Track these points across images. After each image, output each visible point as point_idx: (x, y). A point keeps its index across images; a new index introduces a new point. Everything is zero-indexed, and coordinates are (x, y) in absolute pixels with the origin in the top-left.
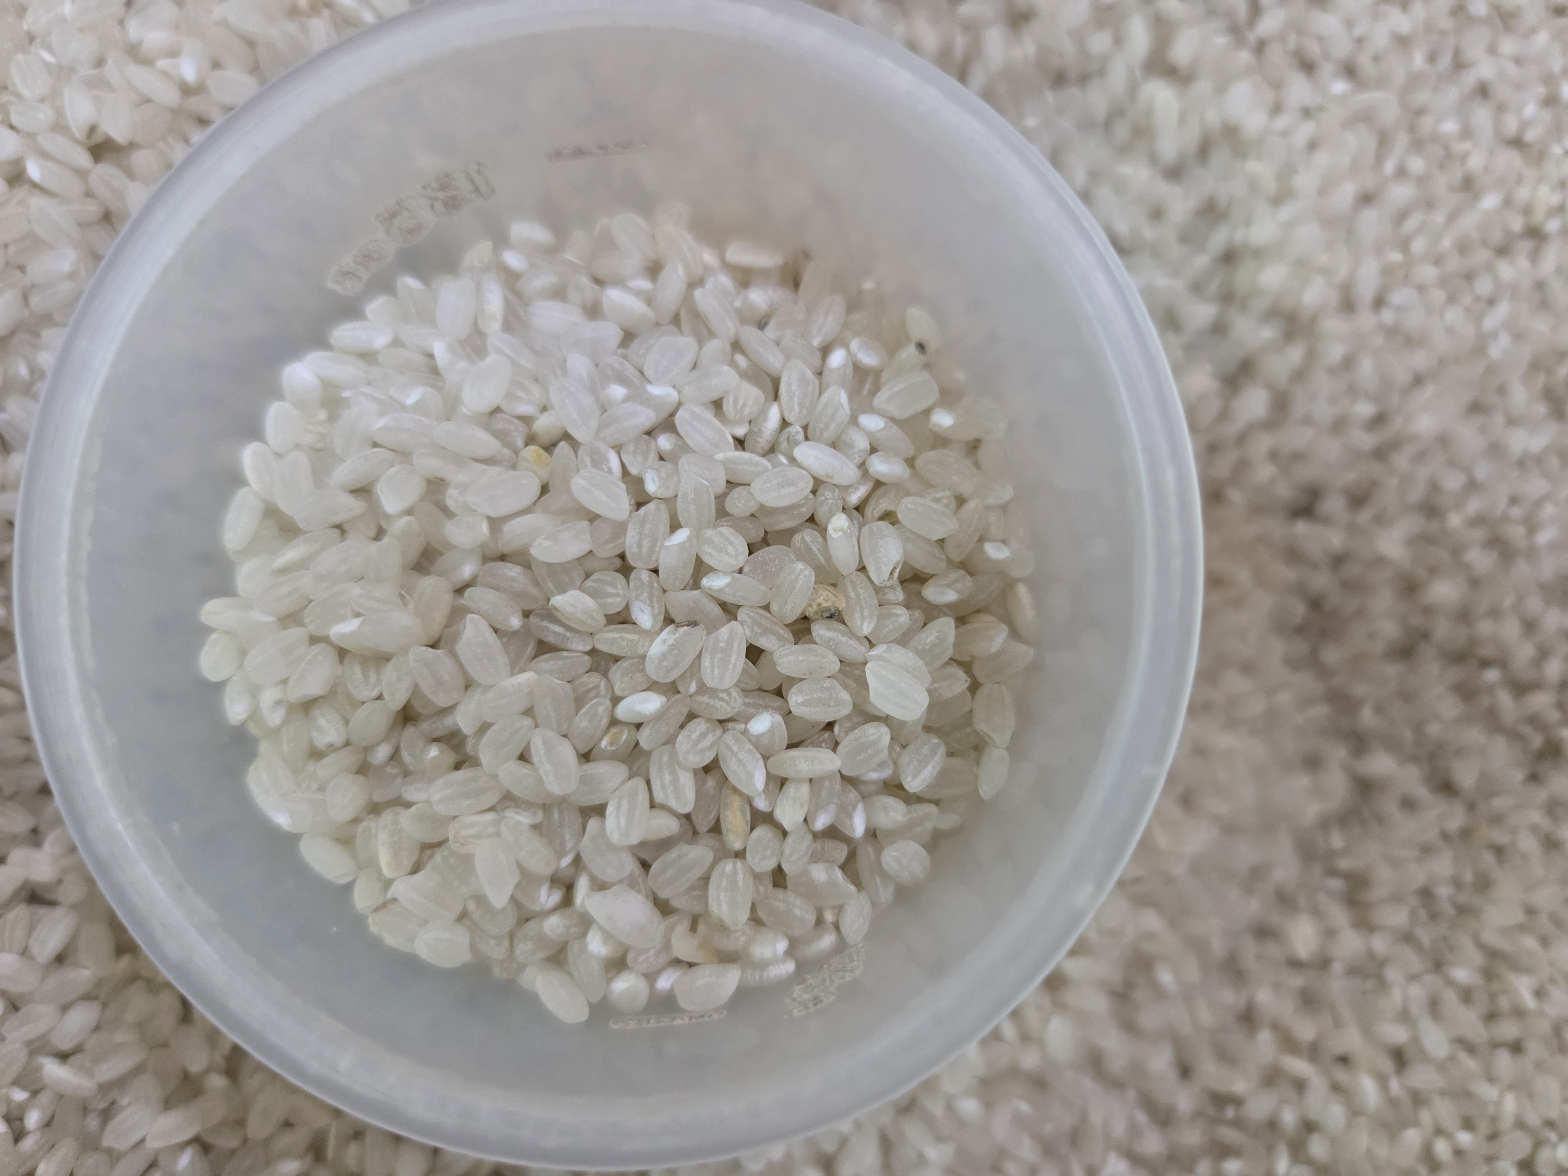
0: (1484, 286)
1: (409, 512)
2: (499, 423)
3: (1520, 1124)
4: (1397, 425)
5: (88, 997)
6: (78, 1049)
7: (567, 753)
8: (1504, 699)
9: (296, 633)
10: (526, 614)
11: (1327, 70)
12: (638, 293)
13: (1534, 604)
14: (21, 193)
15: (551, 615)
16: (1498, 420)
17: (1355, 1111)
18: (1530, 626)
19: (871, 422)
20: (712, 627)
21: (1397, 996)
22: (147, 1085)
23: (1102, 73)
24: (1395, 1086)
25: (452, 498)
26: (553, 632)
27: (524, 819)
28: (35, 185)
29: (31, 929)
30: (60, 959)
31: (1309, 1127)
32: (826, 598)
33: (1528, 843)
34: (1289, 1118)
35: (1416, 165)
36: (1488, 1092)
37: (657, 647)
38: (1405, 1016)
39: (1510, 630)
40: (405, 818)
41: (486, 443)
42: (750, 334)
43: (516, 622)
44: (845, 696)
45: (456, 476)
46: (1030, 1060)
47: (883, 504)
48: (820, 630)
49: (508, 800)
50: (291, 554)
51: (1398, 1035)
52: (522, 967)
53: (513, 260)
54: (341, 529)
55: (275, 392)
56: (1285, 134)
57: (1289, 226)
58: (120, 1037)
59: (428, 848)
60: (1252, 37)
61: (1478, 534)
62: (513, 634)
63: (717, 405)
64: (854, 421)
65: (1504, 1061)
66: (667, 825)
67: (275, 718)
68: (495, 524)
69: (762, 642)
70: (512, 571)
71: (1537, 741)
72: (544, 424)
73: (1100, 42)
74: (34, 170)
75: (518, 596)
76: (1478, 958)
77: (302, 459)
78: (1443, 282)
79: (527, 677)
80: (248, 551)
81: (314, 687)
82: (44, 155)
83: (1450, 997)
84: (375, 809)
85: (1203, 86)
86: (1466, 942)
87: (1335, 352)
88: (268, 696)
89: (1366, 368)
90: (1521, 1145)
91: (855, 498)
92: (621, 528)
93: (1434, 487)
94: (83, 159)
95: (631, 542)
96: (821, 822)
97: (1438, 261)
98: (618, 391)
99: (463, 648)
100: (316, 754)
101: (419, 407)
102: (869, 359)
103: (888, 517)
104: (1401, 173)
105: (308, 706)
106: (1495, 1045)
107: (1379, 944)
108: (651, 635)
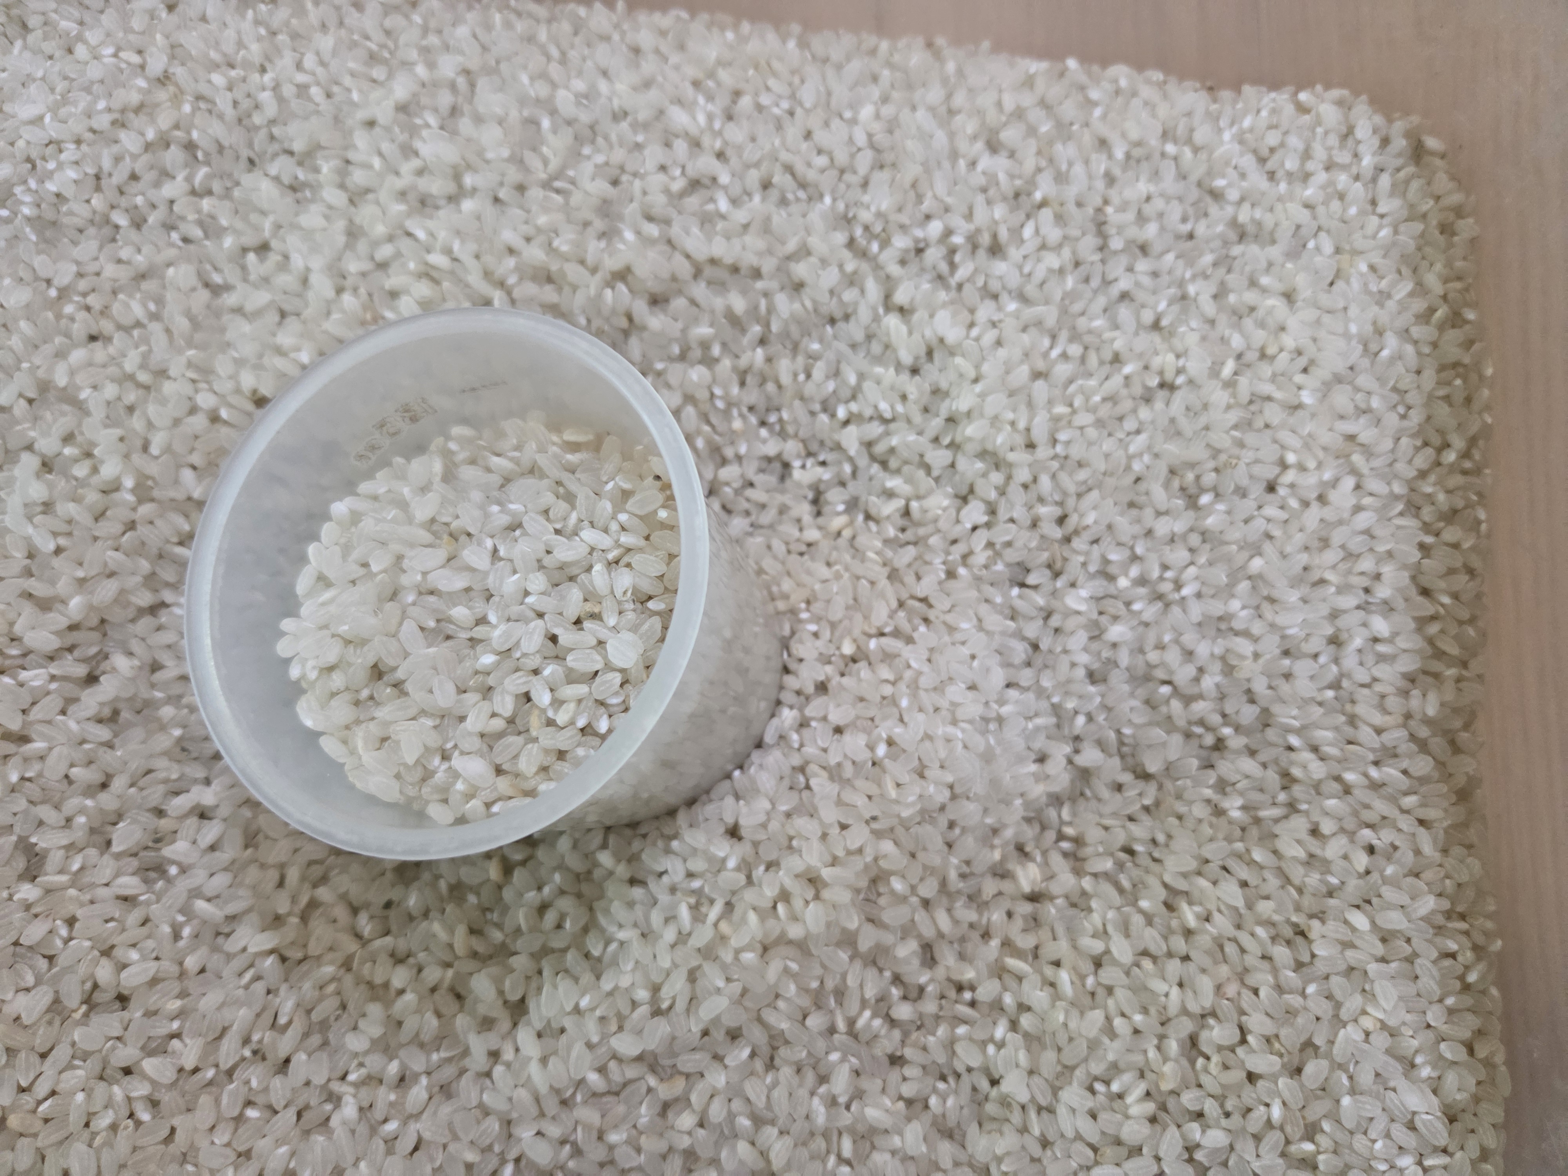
0: (1130, 425)
1: (385, 571)
2: (435, 527)
3: (1185, 1011)
4: (1073, 521)
5: (225, 869)
6: (218, 897)
7: (451, 688)
8: (1176, 705)
9: (326, 632)
10: (438, 621)
11: (1004, 297)
12: (512, 459)
13: (1189, 638)
14: (217, 426)
15: (449, 620)
16: (1148, 512)
17: (1056, 995)
18: (1189, 654)
19: (623, 517)
20: (527, 621)
21: (1096, 918)
22: (254, 917)
23: (855, 312)
24: (1090, 981)
25: (406, 564)
26: (450, 629)
27: (429, 722)
28: (226, 422)
29: (198, 830)
30: (213, 848)
31: (1024, 1008)
32: (589, 607)
33: (1200, 811)
34: (1008, 1000)
35: (1075, 350)
36: (1160, 987)
37: (497, 633)
38: (1103, 934)
39: (1173, 656)
40: (372, 726)
41: (426, 537)
42: (565, 477)
43: (432, 624)
44: (598, 658)
45: (409, 553)
46: (795, 932)
47: (626, 560)
48: (587, 624)
49: (423, 712)
50: (328, 595)
51: (1098, 946)
52: (427, 802)
53: (453, 446)
54: (353, 582)
55: (326, 517)
56: (977, 339)
57: (982, 396)
58: (241, 892)
59: (384, 740)
60: (953, 282)
61: (1142, 591)
62: (433, 630)
63: (546, 512)
64: (614, 517)
65: (1174, 967)
66: (498, 724)
67: (313, 675)
68: (425, 574)
69: (556, 631)
70: (432, 599)
71: (1209, 740)
72: (455, 525)
73: (849, 295)
74: (224, 414)
75: (435, 611)
76: (1162, 894)
77: (337, 549)
78: (1100, 423)
79: (432, 650)
80: (309, 594)
81: (331, 658)
82: (230, 406)
83: (1137, 920)
84: (358, 722)
85: (919, 316)
86: (1153, 882)
87: (1023, 475)
88: (310, 663)
89: (1045, 482)
90: (1187, 1026)
91: (611, 556)
92: (486, 574)
93: (1106, 561)
94: (250, 407)
95: (491, 582)
96: (581, 723)
97: (1093, 410)
98: (495, 508)
99: (402, 635)
100: (333, 695)
101: (394, 521)
102: (627, 486)
103: (628, 565)
104: (1064, 356)
105: (331, 669)
106: (1170, 955)
107: (1087, 883)
108: (495, 627)
